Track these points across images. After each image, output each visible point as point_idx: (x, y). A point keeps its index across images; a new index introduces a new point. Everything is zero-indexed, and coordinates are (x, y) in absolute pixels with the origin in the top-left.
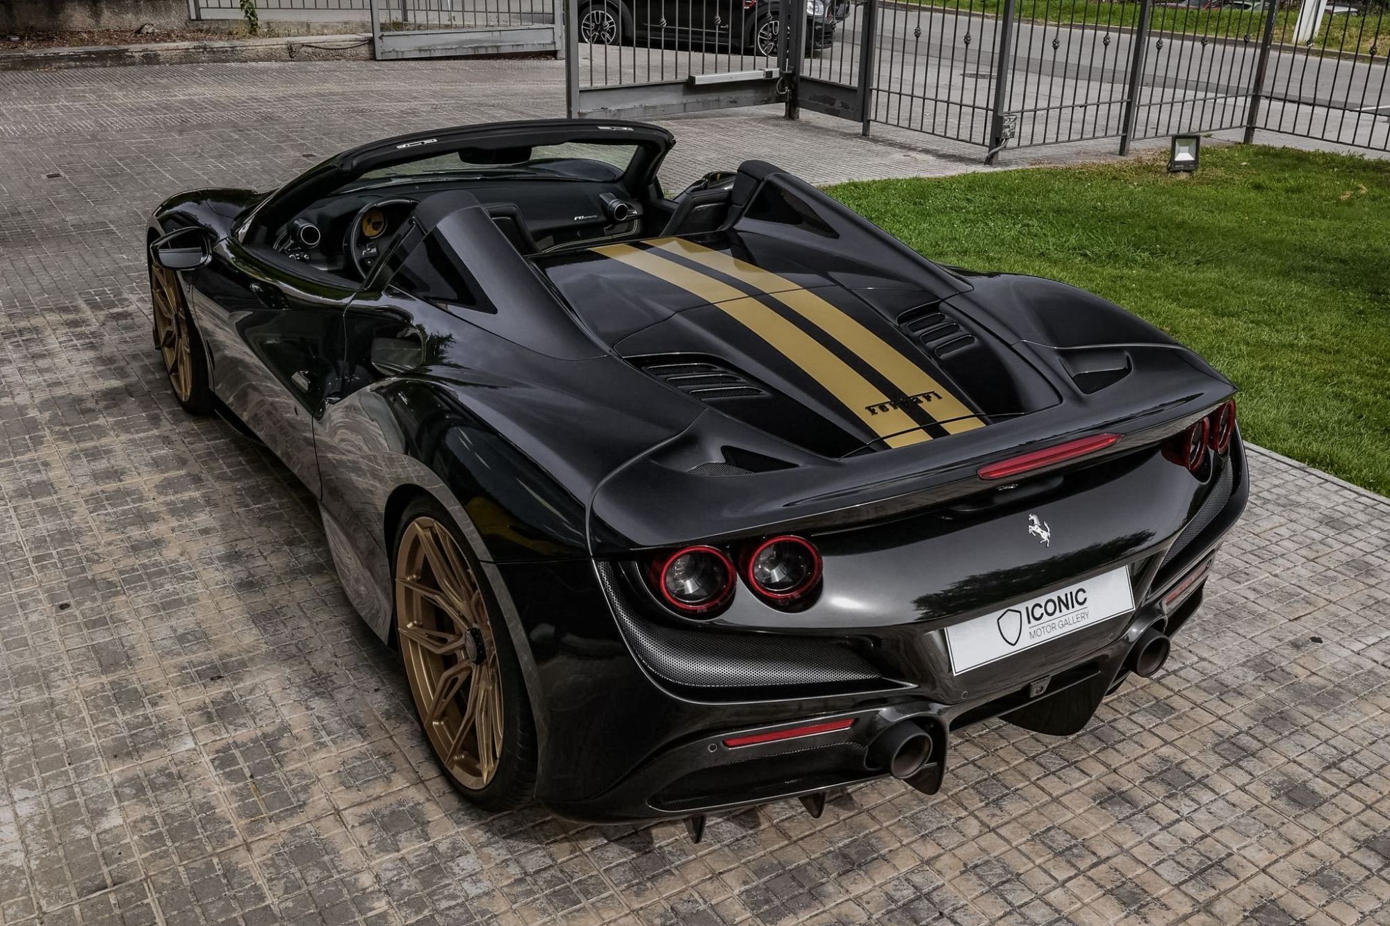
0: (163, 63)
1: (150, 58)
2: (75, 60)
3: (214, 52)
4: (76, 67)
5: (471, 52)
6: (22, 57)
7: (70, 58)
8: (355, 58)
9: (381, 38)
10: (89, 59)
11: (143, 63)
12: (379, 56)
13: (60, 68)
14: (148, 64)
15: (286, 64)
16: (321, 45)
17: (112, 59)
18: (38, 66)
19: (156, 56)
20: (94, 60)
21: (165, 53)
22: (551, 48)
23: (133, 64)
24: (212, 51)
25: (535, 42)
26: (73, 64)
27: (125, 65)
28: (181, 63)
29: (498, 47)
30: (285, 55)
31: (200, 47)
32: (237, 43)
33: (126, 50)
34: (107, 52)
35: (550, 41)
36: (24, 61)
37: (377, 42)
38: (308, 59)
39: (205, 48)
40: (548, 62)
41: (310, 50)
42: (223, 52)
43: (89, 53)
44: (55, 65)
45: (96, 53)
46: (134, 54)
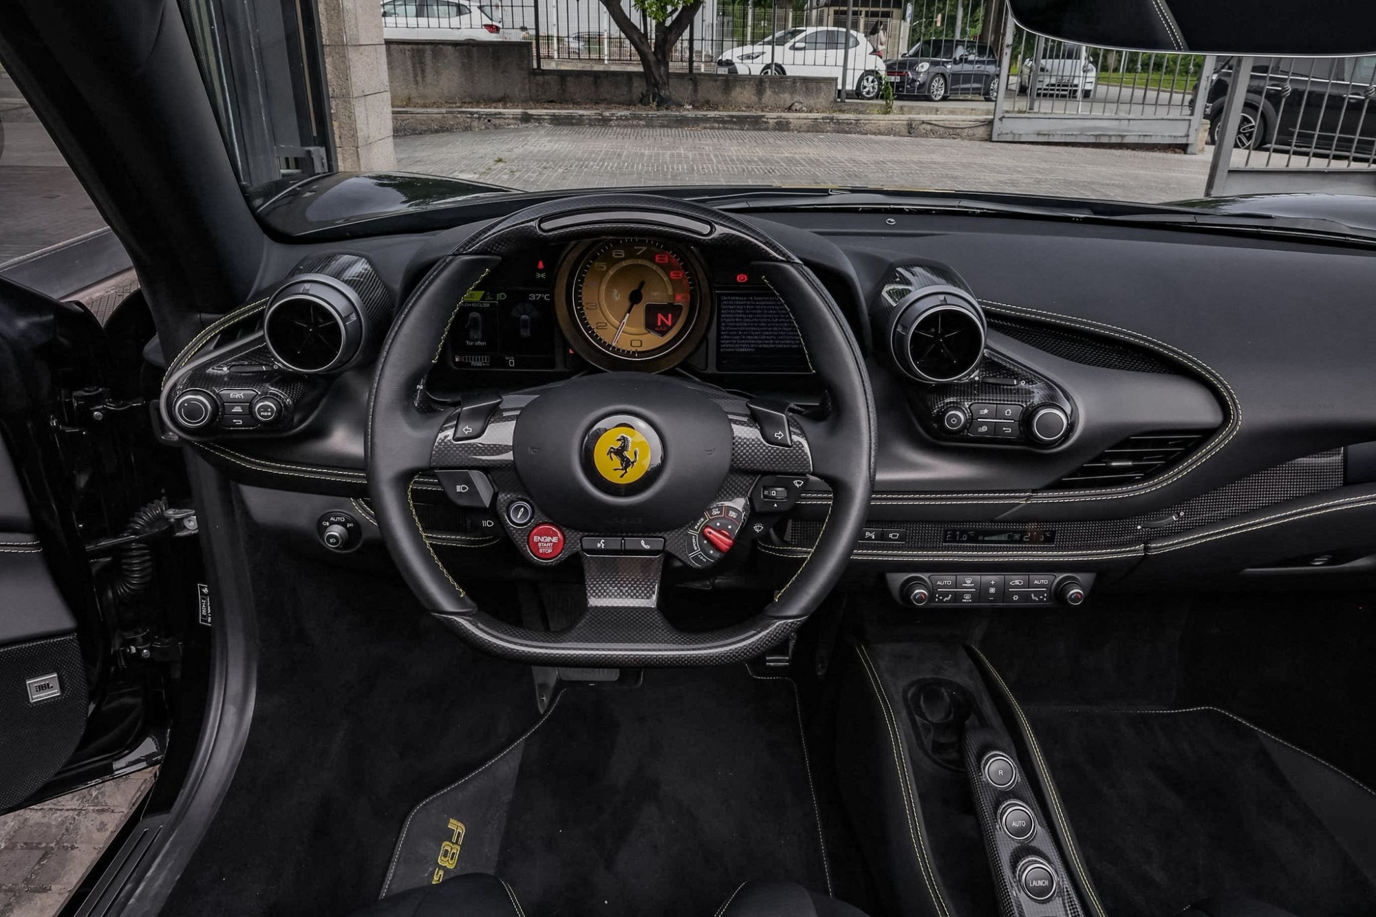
0: (793, 131)
1: (782, 125)
2: (718, 122)
3: (839, 123)
4: (719, 128)
5: (1092, 140)
6: (676, 116)
7: (715, 120)
8: (971, 138)
9: (1001, 119)
10: (731, 122)
11: (775, 129)
12: (995, 138)
13: (705, 128)
14: (780, 130)
15: (902, 138)
16: (941, 123)
17: (749, 123)
18: (688, 125)
19: (788, 123)
20: (735, 123)
21: (796, 121)
22: (1183, 141)
23: (766, 129)
24: (838, 122)
25: (1166, 134)
26: (716, 125)
27: (760, 129)
28: (808, 131)
29: (1122, 136)
30: (904, 131)
31: (827, 118)
32: (861, 116)
33: (763, 116)
34: (747, 117)
35: (1183, 134)
36: (677, 120)
37: (997, 124)
38: (926, 135)
39: (832, 119)
40: (1176, 156)
41: (929, 127)
42: (848, 124)
43: (732, 117)
44: (702, 125)
45: (737, 117)
46: (770, 120)
